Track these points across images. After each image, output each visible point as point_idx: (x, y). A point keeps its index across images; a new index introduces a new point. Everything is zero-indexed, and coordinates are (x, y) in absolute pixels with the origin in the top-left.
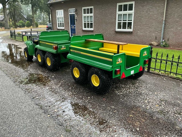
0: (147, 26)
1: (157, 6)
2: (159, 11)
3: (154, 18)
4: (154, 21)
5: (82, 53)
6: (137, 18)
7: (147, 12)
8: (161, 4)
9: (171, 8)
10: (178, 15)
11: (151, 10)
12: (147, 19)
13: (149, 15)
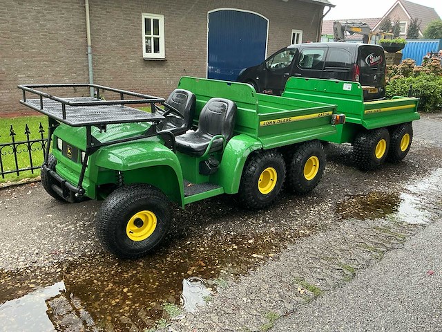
0: (45, 59)
1: (62, 8)
2: (71, 21)
3: (60, 39)
4: (62, 46)
5: (383, 110)
6: (6, 36)
7: (36, 20)
8: (72, 6)
9: (96, 17)
10: (113, 35)
11: (49, 16)
12: (41, 38)
13: (46, 30)
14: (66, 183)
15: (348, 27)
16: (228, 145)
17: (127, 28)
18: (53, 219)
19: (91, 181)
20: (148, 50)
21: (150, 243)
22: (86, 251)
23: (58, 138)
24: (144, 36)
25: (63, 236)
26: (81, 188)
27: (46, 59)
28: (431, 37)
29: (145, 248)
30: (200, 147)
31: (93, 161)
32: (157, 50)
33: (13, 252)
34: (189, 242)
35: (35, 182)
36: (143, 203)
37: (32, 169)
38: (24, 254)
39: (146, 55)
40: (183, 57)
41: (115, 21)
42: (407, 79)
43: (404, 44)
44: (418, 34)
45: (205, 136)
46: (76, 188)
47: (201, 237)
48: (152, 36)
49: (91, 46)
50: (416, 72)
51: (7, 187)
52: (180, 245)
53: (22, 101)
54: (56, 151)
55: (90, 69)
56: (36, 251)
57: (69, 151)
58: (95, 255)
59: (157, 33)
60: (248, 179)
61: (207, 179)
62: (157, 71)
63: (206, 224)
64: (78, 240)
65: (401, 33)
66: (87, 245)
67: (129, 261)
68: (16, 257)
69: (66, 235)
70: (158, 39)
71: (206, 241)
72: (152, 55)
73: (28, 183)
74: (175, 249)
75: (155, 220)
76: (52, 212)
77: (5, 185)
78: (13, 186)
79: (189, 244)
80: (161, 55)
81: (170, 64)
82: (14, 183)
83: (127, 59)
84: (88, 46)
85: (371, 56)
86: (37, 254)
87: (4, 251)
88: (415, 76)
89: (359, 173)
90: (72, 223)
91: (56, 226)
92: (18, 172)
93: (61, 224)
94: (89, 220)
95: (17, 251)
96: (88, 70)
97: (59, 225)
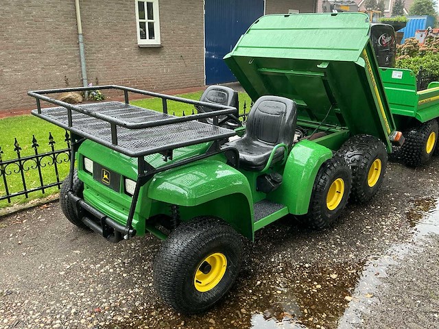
0: (32, 50)
2: (59, 7)
3: (48, 28)
4: (50, 35)
5: (432, 99)
10: (105, 21)
12: (26, 28)
13: (31, 18)
14: (107, 219)
15: (337, 5)
16: (291, 154)
17: (119, 13)
18: (82, 257)
19: (141, 217)
20: (143, 36)
21: (219, 291)
22: (137, 304)
23: (84, 157)
24: (138, 21)
25: (101, 283)
26: (131, 228)
27: (34, 50)
28: (417, 14)
29: (214, 298)
30: (260, 160)
31: (146, 193)
32: (152, 35)
33: (43, 314)
34: (259, 283)
35: (47, 204)
36: (214, 245)
37: (42, 188)
38: (58, 317)
39: (141, 42)
40: (179, 43)
41: (106, 6)
42: (413, 59)
43: (405, 23)
44: (403, 11)
45: (256, 142)
46: (123, 228)
47: (270, 272)
48: (146, 20)
49: (83, 34)
50: (423, 51)
51: (15, 213)
52: (250, 287)
53: (36, 111)
54: (83, 173)
55: (83, 60)
56: (73, 311)
57: (106, 176)
58: (150, 311)
59: (151, 17)
60: (318, 195)
61: (264, 196)
62: (152, 59)
63: (270, 253)
64: (123, 287)
65: (385, 11)
66: (136, 294)
67: (195, 316)
68: (49, 322)
69: (105, 282)
70: (153, 23)
71: (279, 280)
72: (147, 42)
73: (39, 205)
74: (246, 293)
75: (225, 263)
76: (78, 247)
77: (11, 210)
78: (21, 211)
79: (260, 285)
80: (156, 41)
81: (166, 50)
82: (22, 207)
83: (121, 47)
84: (78, 34)
85: (383, 36)
86: (75, 313)
87: (31, 312)
88: (422, 56)
89: (409, 171)
90: (108, 262)
91: (88, 268)
92: (26, 193)
93: (95, 263)
94: (127, 256)
95: (48, 311)
96: (80, 60)
97: (92, 266)
